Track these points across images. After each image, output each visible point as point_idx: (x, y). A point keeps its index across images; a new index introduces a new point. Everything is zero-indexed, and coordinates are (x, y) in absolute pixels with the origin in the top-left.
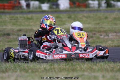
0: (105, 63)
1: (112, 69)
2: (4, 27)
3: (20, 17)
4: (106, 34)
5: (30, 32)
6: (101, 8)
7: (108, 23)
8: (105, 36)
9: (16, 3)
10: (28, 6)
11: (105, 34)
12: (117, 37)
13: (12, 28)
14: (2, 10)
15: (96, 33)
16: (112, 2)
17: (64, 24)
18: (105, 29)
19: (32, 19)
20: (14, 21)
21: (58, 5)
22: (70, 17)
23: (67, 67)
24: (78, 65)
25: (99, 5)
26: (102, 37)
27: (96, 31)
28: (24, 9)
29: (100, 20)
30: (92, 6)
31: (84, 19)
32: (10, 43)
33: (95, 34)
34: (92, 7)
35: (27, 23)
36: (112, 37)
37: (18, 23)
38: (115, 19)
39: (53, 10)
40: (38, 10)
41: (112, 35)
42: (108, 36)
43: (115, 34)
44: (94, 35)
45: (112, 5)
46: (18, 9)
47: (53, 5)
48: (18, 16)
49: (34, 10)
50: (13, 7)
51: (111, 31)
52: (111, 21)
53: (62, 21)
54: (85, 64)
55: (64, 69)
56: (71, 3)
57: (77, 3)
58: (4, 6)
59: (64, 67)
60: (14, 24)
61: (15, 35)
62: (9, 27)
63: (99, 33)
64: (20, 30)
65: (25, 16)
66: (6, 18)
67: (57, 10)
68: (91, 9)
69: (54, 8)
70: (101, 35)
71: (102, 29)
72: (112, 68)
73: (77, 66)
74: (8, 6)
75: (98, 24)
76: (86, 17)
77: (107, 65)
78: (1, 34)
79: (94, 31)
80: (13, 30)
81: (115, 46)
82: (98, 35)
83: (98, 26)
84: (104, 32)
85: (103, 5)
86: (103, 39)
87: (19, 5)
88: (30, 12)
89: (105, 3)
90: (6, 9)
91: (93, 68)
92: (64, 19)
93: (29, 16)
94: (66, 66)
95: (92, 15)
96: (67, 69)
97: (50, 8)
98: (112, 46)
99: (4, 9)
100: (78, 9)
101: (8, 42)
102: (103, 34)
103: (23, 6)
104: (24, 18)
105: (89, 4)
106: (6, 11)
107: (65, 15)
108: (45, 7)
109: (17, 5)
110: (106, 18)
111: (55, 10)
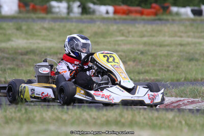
0: (83, 110)
1: (94, 120)
6: (72, 15)
16: (91, 5)
17: (9, 40)
22: (19, 29)
23: (18, 114)
24: (37, 112)
25: (69, 9)
30: (57, 10)
31: (44, 32)
34: (57, 13)
45: (91, 10)
53: (5, 35)
54: (47, 111)
55: (12, 118)
56: (22, 4)
59: (13, 115)
72: (94, 118)
73: (35, 114)
76: (48, 30)
77: (85, 114)
89: (79, 6)
91: (61, 118)
92: (9, 32)
94: (15, 112)
95: (56, 25)
96: (18, 119)
107: (11, 24)
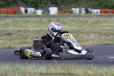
2: (7, 28)
3: (20, 20)
4: (88, 35)
5: (27, 33)
7: (88, 26)
8: (87, 36)
9: (17, 9)
10: (26, 11)
11: (86, 35)
12: (96, 37)
13: (13, 29)
14: (7, 15)
15: (80, 34)
18: (86, 31)
19: (29, 21)
20: (15, 23)
21: (49, 11)
26: (84, 37)
27: (80, 33)
28: (23, 14)
29: (82, 23)
32: (11, 41)
33: (78, 34)
35: (25, 25)
36: (92, 37)
37: (18, 25)
38: (93, 22)
39: (45, 15)
40: (34, 15)
41: (92, 36)
42: (89, 36)
43: (95, 35)
44: (78, 36)
46: (19, 14)
47: (45, 11)
48: (18, 19)
49: (31, 15)
50: (15, 13)
51: (91, 32)
52: (91, 24)
57: (63, 10)
58: (8, 11)
60: (15, 26)
61: (16, 34)
62: (11, 28)
63: (82, 34)
64: (20, 31)
65: (24, 19)
66: (9, 21)
67: (48, 15)
68: (74, 14)
69: (46, 14)
70: (84, 36)
71: (84, 31)
74: (11, 11)
75: (81, 26)
78: (5, 34)
79: (78, 32)
80: (14, 31)
81: (96, 45)
82: (81, 35)
83: (80, 28)
84: (86, 33)
85: (83, 11)
86: (85, 38)
87: (20, 11)
88: (28, 16)
90: (10, 13)
93: (27, 19)
97: (43, 13)
98: (93, 45)
99: (8, 14)
100: (64, 15)
101: (10, 40)
102: (85, 35)
103: (22, 12)
104: (23, 20)
105: (72, 11)
106: (9, 15)
108: (39, 12)
109: (18, 11)
110: (87, 22)
111: (47, 15)
